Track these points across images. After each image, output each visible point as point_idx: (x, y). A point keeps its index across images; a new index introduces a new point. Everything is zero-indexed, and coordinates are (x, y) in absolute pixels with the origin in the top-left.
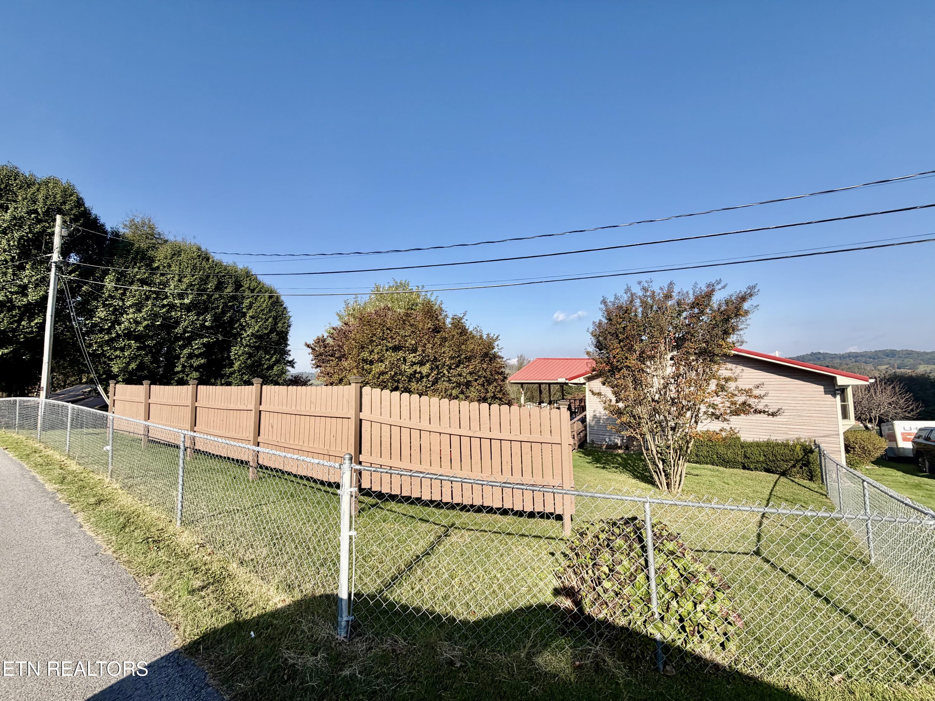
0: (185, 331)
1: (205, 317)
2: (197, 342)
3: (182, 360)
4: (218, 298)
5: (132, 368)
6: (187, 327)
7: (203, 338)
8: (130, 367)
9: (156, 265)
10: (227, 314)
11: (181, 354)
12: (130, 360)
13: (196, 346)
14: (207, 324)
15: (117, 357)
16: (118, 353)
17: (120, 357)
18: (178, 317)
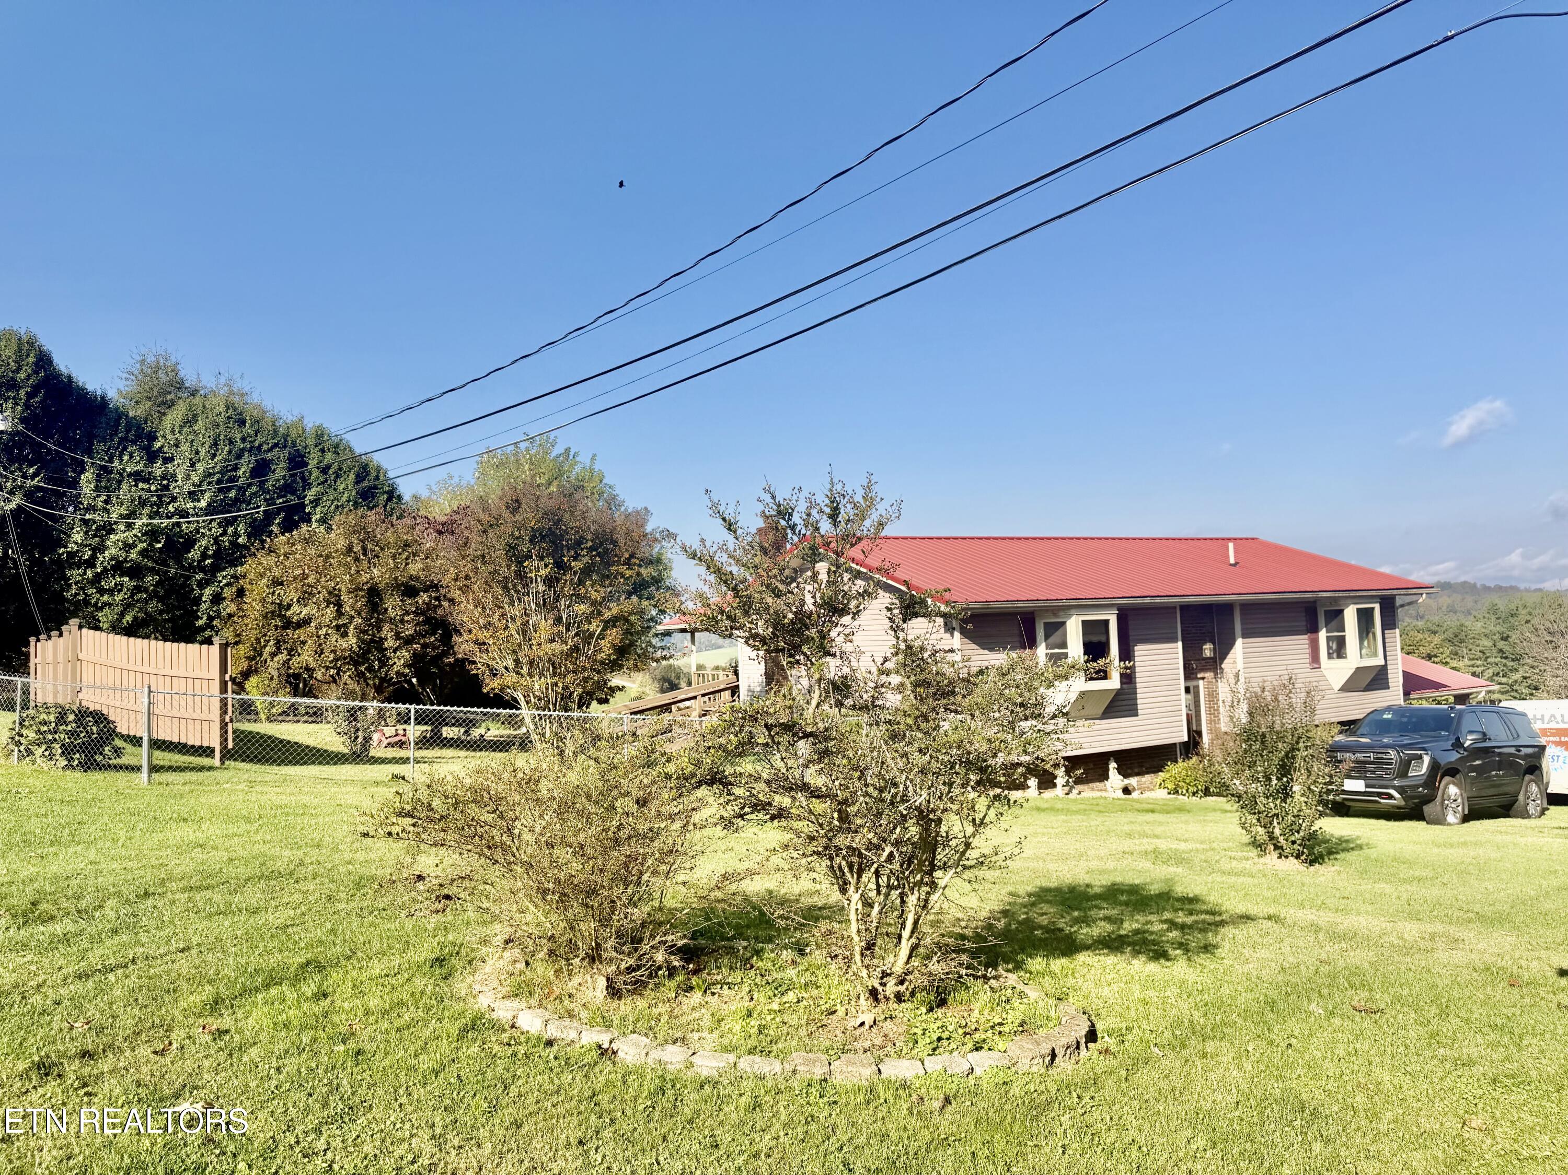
0: (204, 556)
1: (236, 529)
2: (224, 573)
3: (204, 607)
4: (257, 492)
5: (128, 622)
6: (207, 548)
7: (236, 566)
8: (124, 621)
9: (159, 444)
10: (275, 519)
11: (201, 595)
12: (125, 609)
13: (225, 582)
14: (240, 540)
15: (105, 604)
16: (105, 598)
17: (110, 605)
18: (191, 532)
